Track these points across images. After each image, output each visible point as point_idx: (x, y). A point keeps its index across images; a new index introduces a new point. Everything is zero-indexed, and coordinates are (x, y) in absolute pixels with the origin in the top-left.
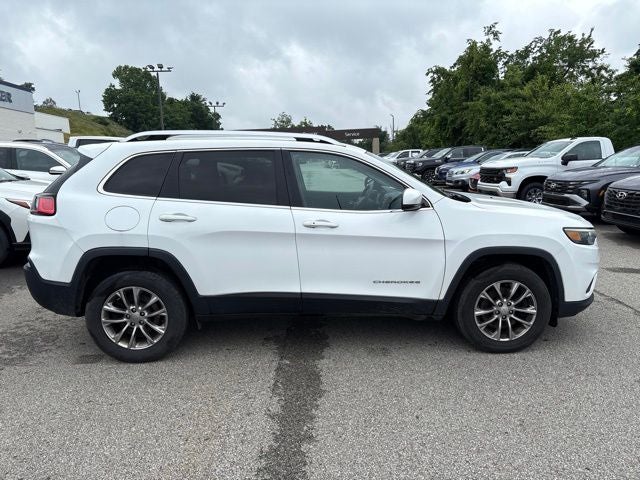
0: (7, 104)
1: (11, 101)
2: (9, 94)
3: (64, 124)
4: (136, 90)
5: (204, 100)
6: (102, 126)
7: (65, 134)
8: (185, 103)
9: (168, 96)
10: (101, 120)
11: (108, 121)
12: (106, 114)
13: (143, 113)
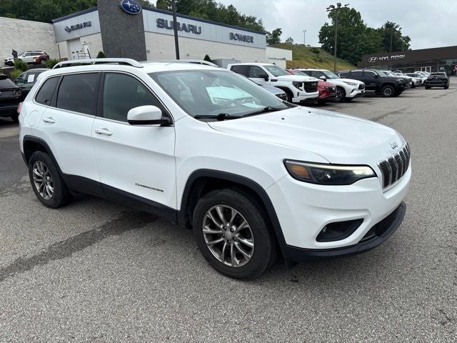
0: (250, 44)
1: (252, 42)
2: (252, 38)
3: (288, 55)
4: (343, 25)
5: (397, 27)
6: (314, 54)
7: (287, 61)
8: (380, 31)
9: (368, 26)
10: (315, 50)
11: (320, 50)
12: (320, 45)
13: (345, 42)
